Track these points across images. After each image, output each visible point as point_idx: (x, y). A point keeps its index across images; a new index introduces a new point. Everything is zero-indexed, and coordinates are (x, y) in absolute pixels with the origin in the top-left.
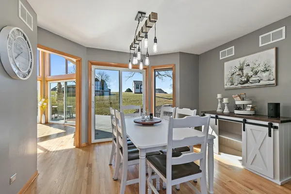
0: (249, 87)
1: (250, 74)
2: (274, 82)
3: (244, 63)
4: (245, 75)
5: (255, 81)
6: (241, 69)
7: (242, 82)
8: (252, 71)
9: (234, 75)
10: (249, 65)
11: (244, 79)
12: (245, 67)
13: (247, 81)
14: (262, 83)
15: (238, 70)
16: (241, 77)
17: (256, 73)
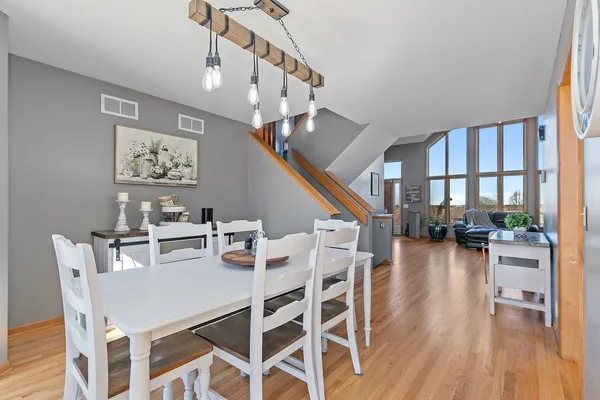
0: (165, 185)
1: (169, 164)
2: (195, 182)
3: (158, 144)
4: (160, 163)
5: (174, 178)
6: (154, 152)
7: (155, 175)
8: (171, 160)
9: (141, 159)
10: (166, 150)
11: (160, 171)
12: (160, 151)
13: (164, 175)
14: (184, 181)
15: (148, 151)
16: (155, 165)
17: (177, 166)
